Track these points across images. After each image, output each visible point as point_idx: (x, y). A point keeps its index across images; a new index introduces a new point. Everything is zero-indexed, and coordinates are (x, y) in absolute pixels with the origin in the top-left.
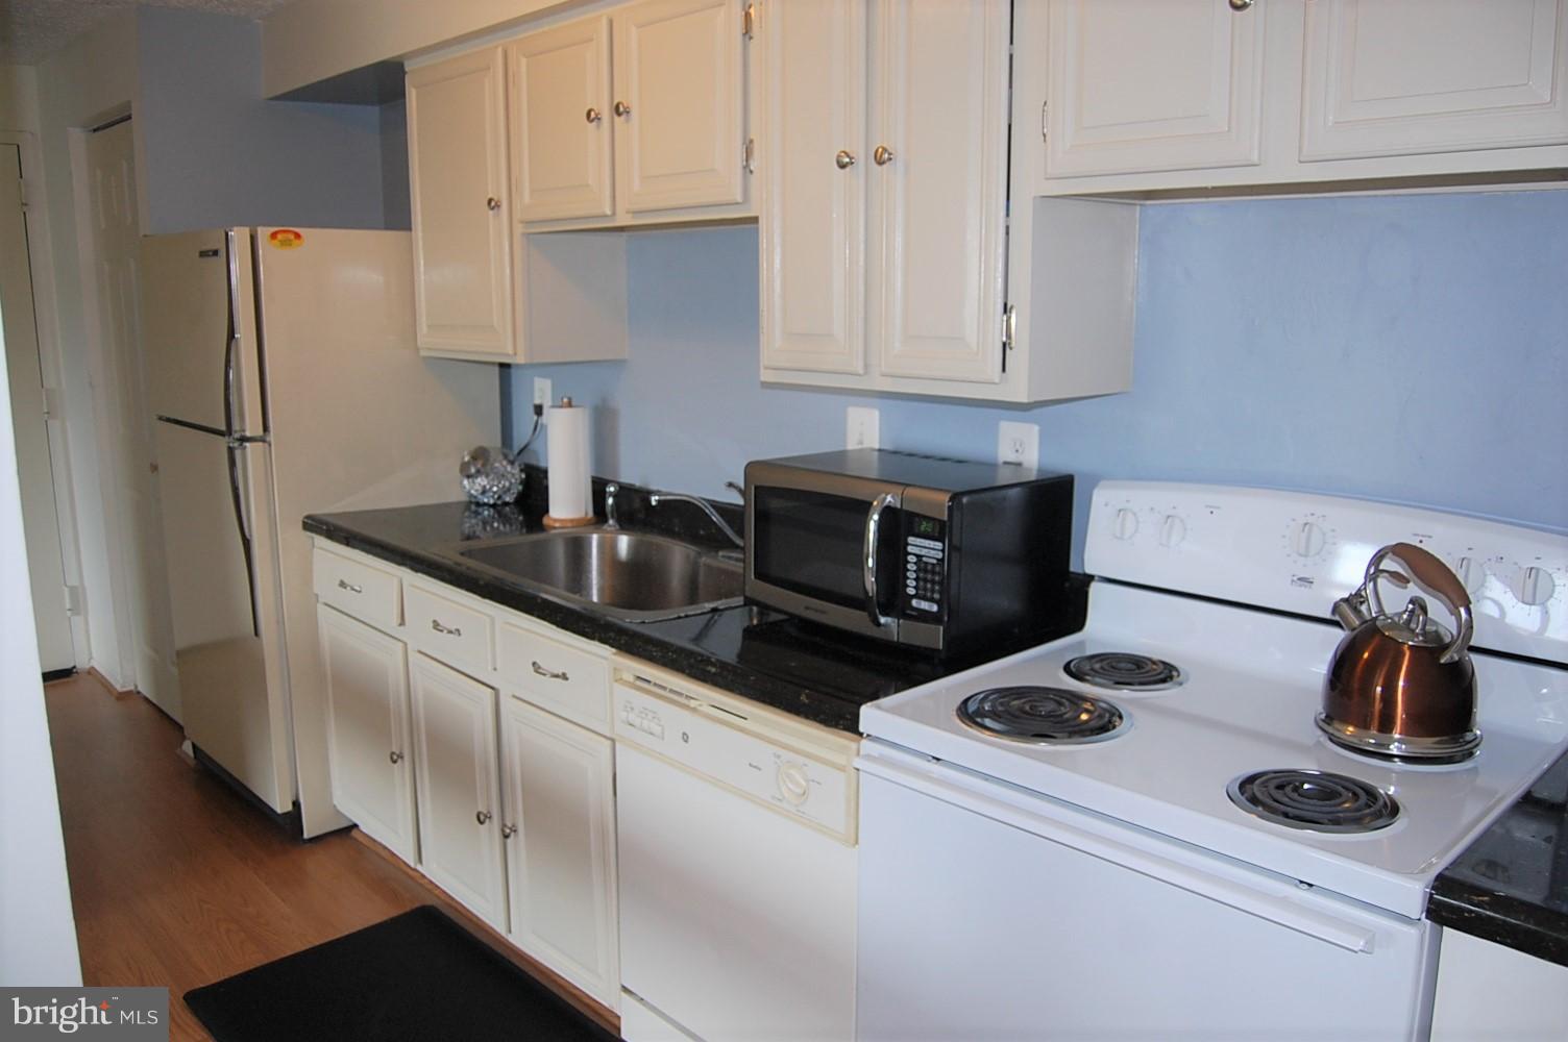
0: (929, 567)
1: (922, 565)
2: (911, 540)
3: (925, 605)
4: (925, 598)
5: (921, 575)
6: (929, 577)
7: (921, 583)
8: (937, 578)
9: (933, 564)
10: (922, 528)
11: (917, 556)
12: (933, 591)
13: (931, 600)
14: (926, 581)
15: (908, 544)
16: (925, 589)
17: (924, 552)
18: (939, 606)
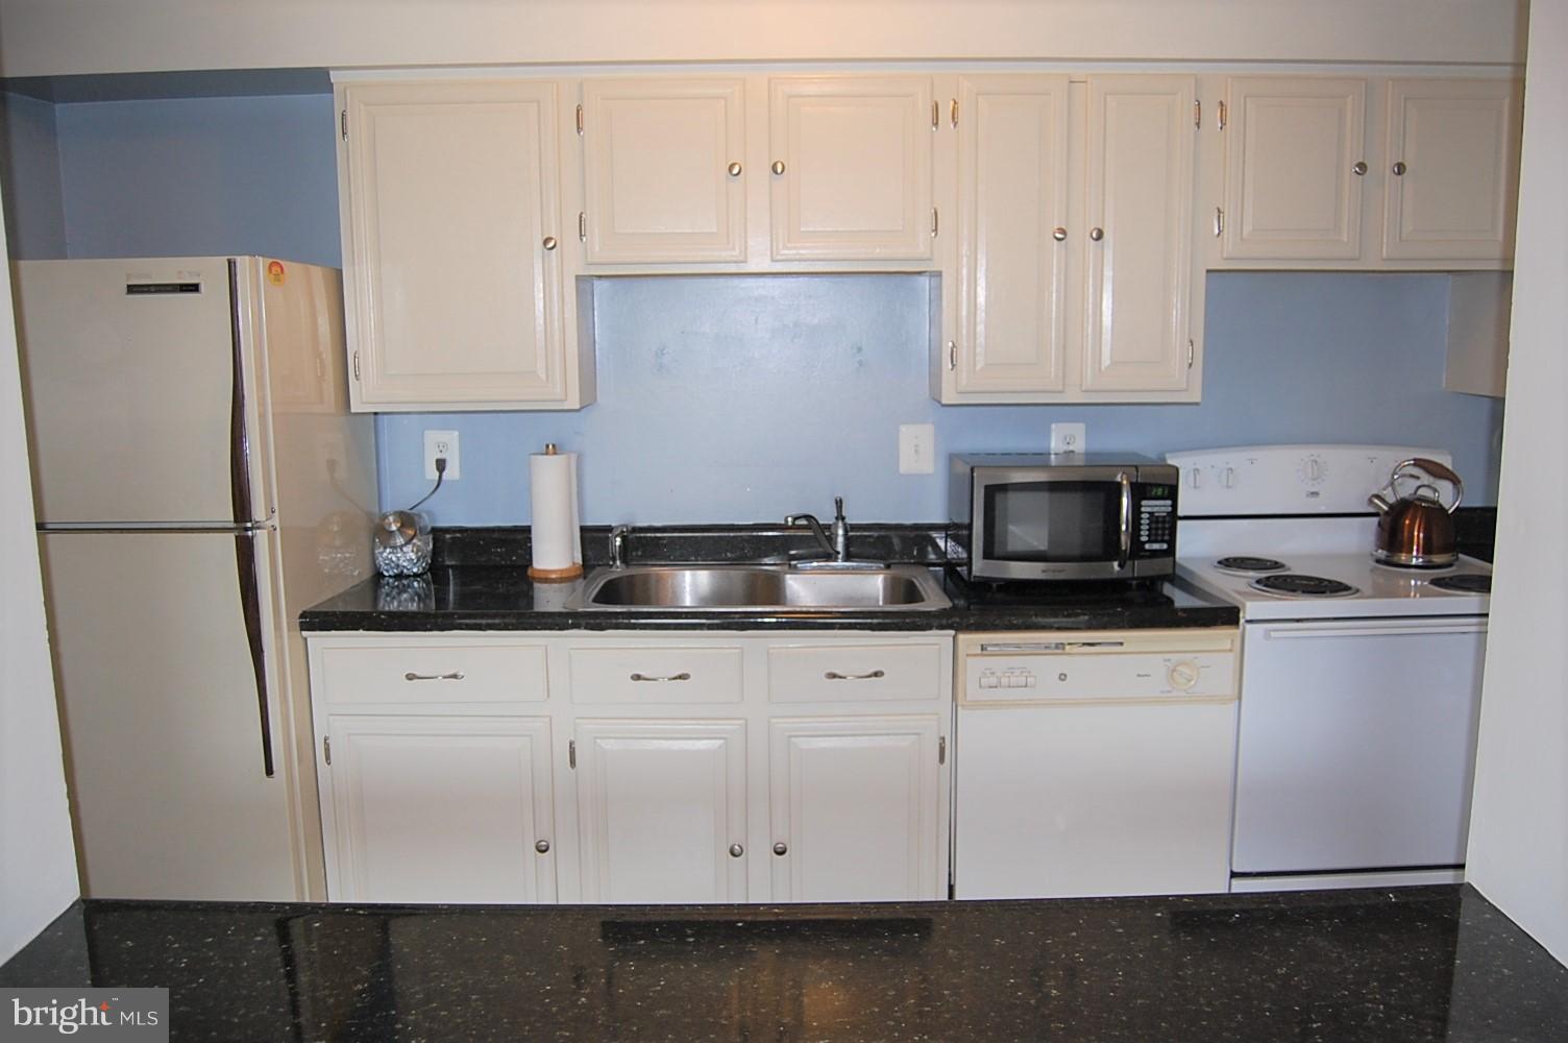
0: (1160, 519)
1: (1154, 519)
2: (1144, 503)
3: (1156, 546)
4: (1156, 541)
5: (1154, 526)
6: (1160, 525)
7: (1153, 532)
8: (1167, 526)
9: (1164, 517)
10: (1153, 493)
11: (1149, 513)
12: (1163, 535)
13: (1163, 541)
14: (1157, 529)
15: (1141, 506)
16: (1157, 535)
17: (1155, 509)
18: (1169, 545)
